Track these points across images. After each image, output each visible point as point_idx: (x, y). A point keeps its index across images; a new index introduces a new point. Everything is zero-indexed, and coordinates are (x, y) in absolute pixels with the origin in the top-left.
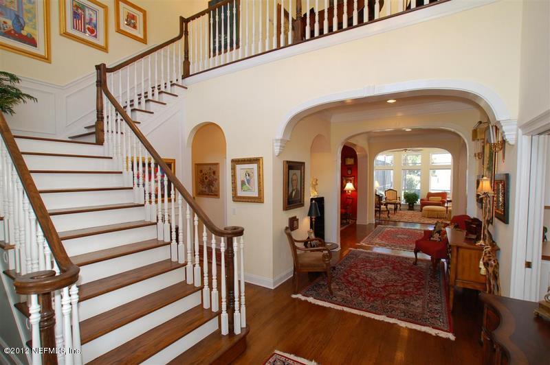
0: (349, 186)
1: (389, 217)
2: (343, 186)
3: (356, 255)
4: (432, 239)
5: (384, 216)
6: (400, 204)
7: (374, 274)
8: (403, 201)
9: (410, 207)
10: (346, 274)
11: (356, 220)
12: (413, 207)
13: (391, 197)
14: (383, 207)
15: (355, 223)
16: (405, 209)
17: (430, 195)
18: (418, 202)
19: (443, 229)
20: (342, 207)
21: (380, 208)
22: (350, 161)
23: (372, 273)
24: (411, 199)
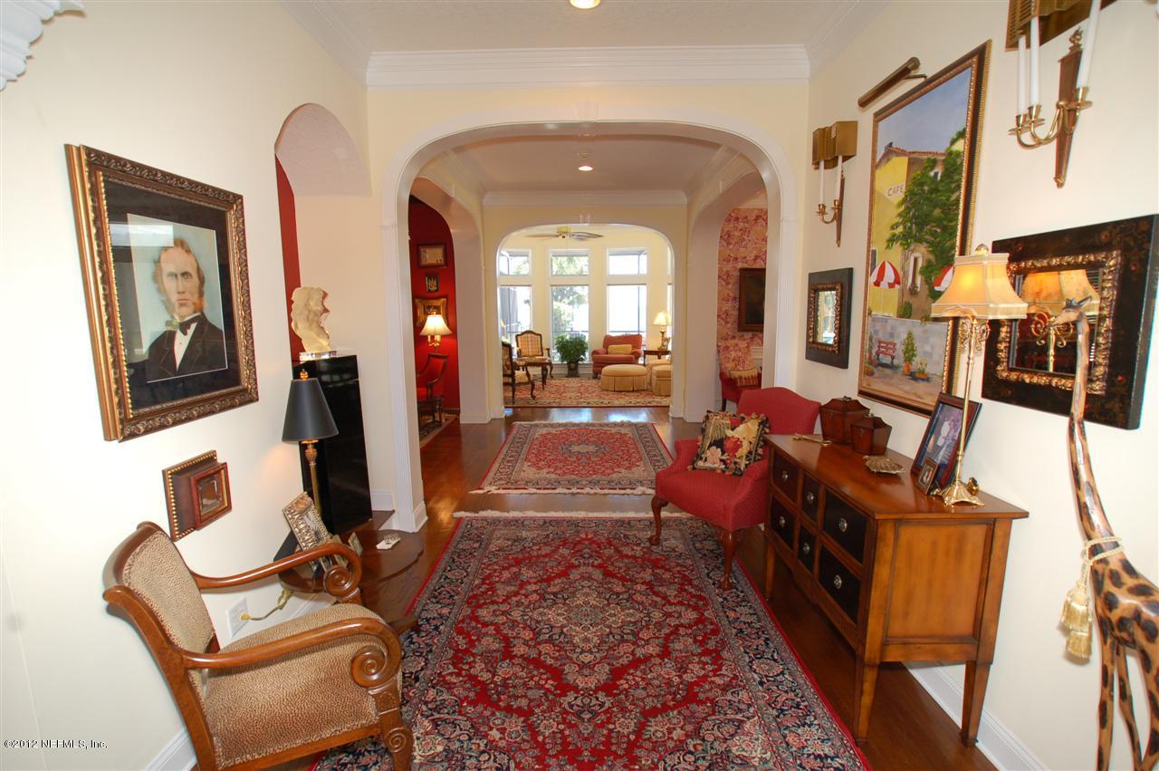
0: (435, 324)
1: (534, 397)
2: (418, 325)
3: (478, 535)
4: (700, 464)
5: (523, 394)
6: (550, 364)
7: (556, 616)
8: (556, 358)
9: (570, 369)
10: (462, 642)
11: (458, 413)
12: (576, 368)
13: (530, 350)
14: (520, 373)
15: (457, 420)
16: (560, 376)
17: (609, 341)
18: (587, 358)
19: (729, 433)
20: (421, 382)
21: (512, 375)
22: (433, 256)
23: (551, 614)
24: (571, 350)
